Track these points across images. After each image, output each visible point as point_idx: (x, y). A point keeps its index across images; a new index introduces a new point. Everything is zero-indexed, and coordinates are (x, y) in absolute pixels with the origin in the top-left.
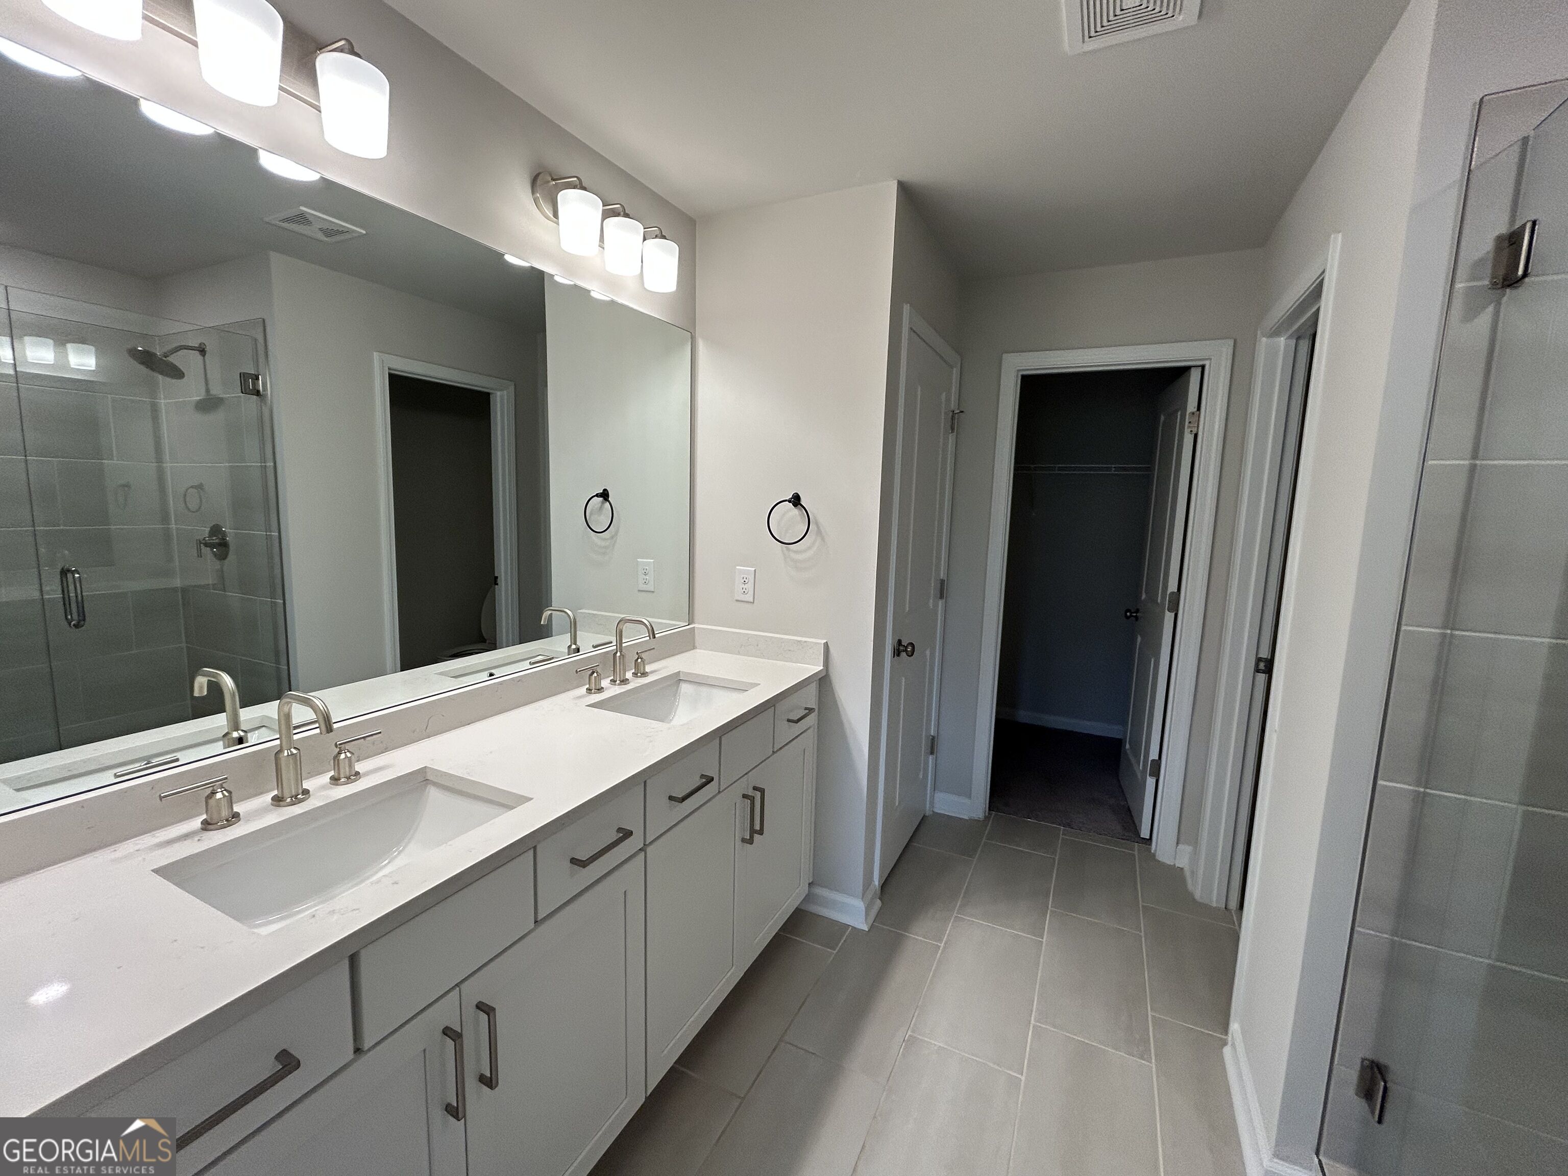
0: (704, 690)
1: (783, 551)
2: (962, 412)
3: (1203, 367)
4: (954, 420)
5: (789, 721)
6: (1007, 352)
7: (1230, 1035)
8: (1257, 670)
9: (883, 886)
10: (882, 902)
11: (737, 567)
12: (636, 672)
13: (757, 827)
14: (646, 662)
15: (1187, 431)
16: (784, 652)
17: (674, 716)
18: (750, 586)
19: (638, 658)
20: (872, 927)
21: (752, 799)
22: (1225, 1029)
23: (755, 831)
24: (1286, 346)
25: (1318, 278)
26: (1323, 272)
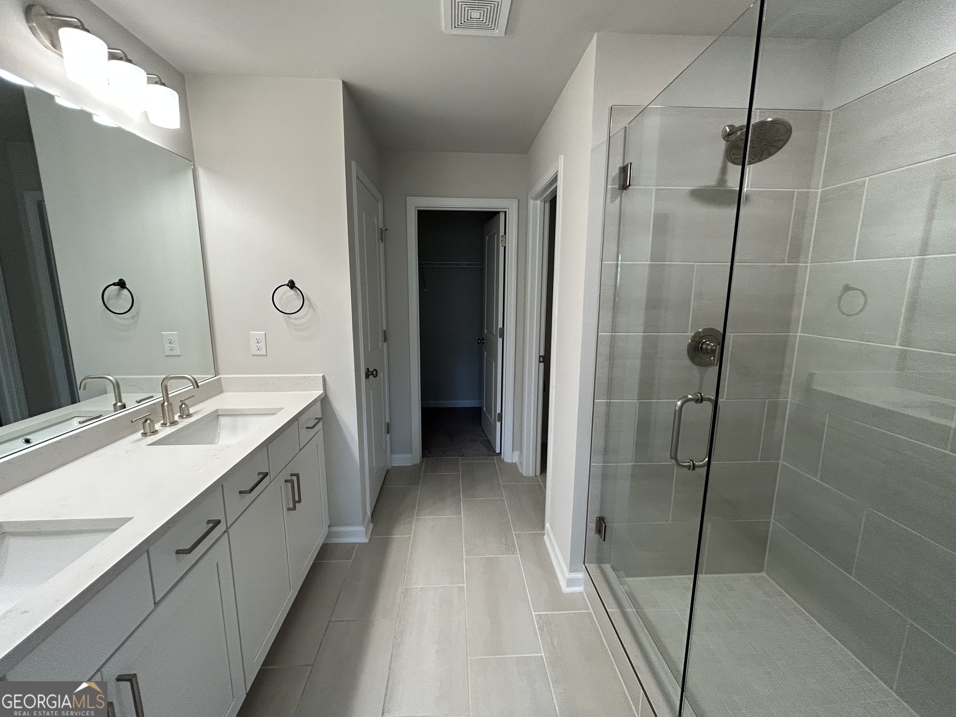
0: (240, 419)
1: (285, 319)
2: (387, 230)
3: (505, 212)
4: (383, 234)
5: (307, 428)
6: (408, 196)
7: (546, 529)
8: (540, 362)
9: (372, 515)
10: (373, 524)
11: (251, 332)
12: (182, 415)
13: (297, 499)
14: (189, 407)
15: (501, 245)
16: (294, 386)
17: (218, 440)
18: (263, 344)
19: (182, 405)
20: (370, 540)
21: (292, 482)
22: (543, 527)
23: (296, 501)
24: (540, 204)
25: (556, 173)
26: (557, 171)
